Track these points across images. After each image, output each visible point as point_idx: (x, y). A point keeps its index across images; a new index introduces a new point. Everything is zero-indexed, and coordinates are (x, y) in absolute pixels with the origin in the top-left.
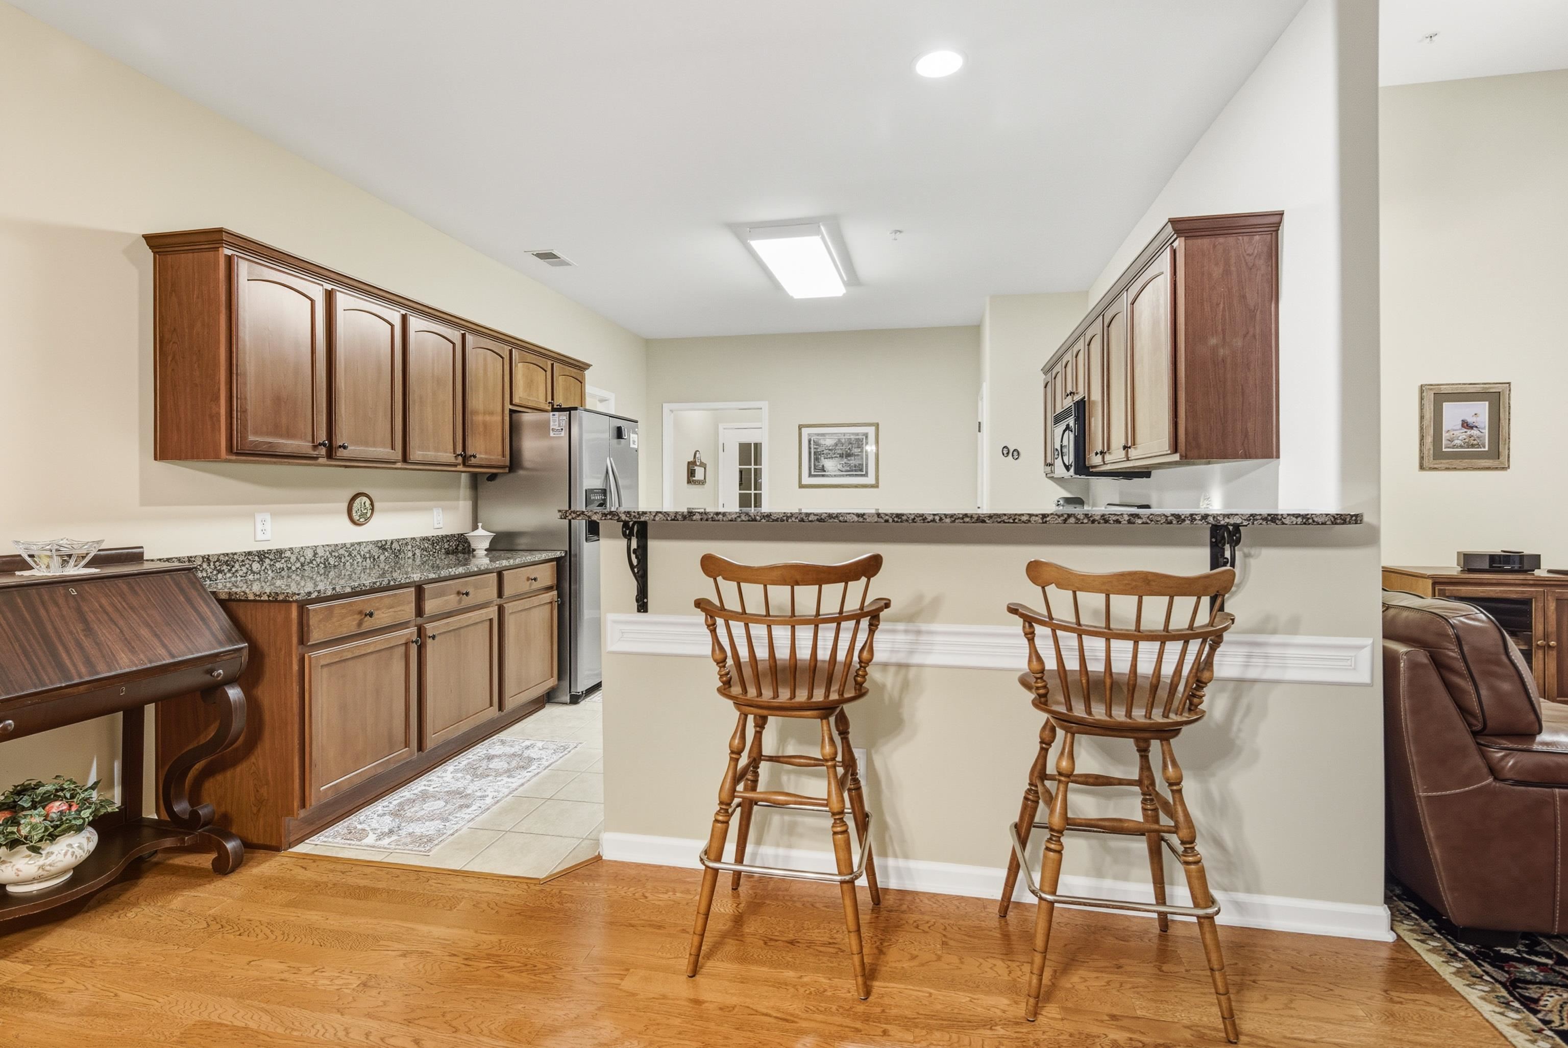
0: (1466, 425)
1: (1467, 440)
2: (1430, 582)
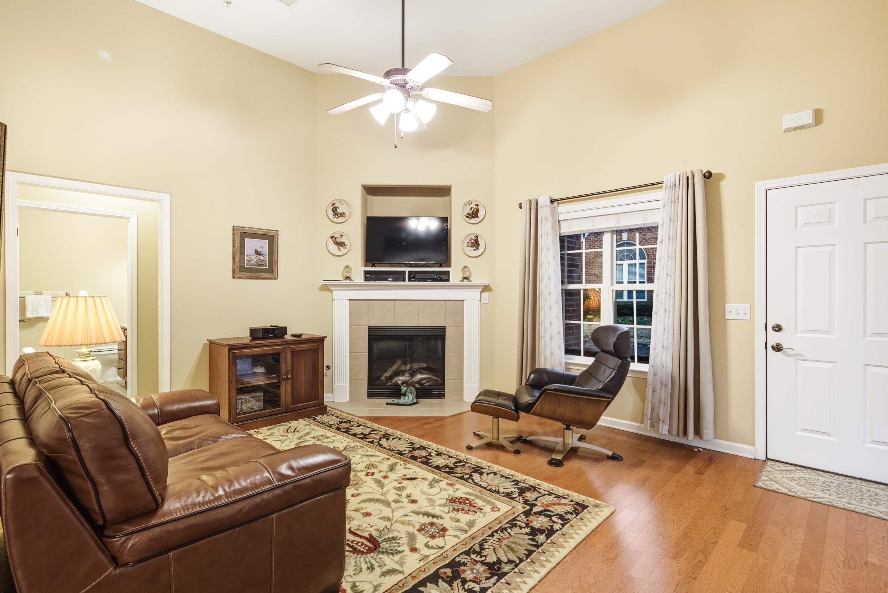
0: (257, 253)
1: (257, 262)
2: (228, 348)
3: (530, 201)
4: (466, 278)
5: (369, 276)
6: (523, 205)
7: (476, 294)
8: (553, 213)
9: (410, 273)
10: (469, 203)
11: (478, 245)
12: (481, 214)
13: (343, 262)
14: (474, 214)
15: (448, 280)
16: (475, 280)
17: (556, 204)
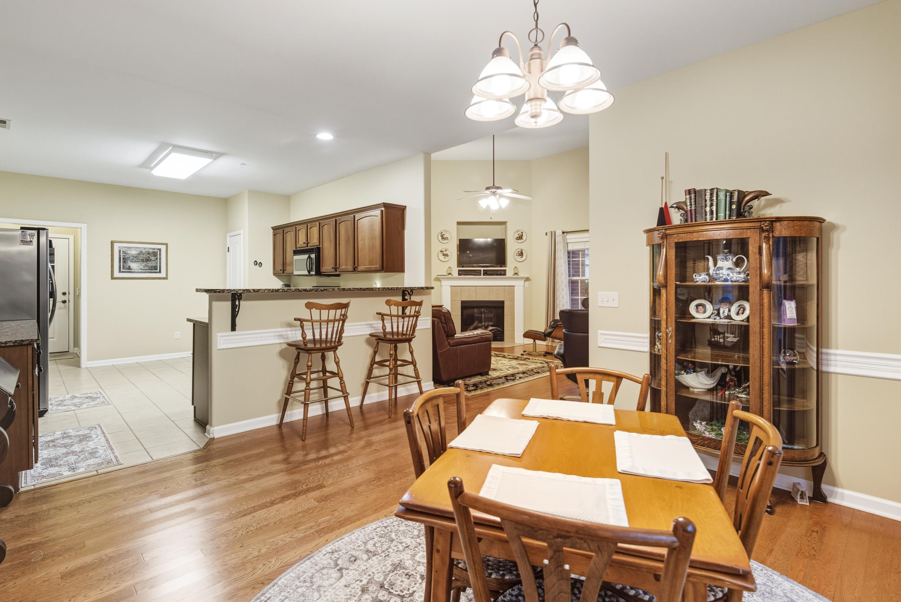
3: (552, 232)
4: (516, 274)
5: (461, 273)
6: (548, 234)
7: (522, 282)
8: (564, 239)
9: (484, 270)
10: (518, 231)
11: (522, 255)
12: (524, 238)
13: (447, 265)
14: (520, 238)
15: (505, 275)
16: (521, 275)
17: (565, 234)
